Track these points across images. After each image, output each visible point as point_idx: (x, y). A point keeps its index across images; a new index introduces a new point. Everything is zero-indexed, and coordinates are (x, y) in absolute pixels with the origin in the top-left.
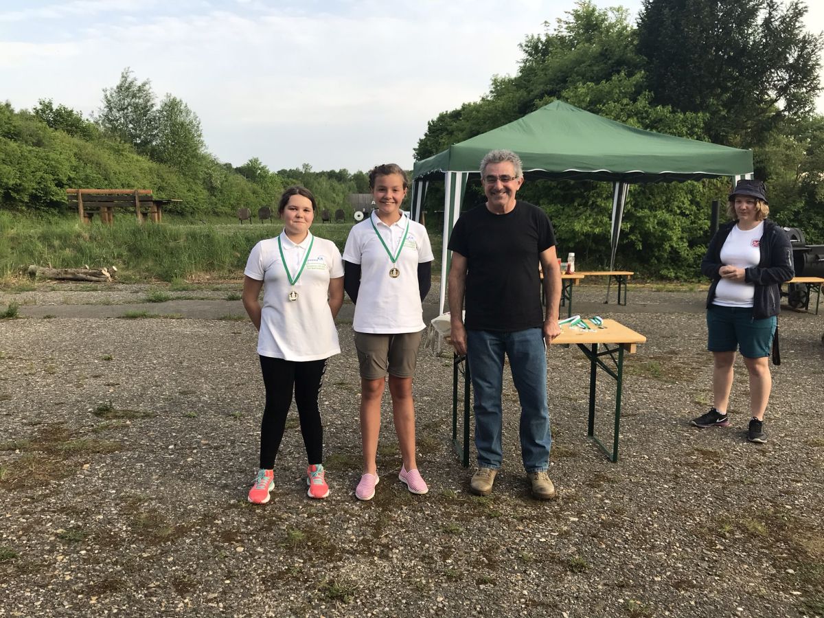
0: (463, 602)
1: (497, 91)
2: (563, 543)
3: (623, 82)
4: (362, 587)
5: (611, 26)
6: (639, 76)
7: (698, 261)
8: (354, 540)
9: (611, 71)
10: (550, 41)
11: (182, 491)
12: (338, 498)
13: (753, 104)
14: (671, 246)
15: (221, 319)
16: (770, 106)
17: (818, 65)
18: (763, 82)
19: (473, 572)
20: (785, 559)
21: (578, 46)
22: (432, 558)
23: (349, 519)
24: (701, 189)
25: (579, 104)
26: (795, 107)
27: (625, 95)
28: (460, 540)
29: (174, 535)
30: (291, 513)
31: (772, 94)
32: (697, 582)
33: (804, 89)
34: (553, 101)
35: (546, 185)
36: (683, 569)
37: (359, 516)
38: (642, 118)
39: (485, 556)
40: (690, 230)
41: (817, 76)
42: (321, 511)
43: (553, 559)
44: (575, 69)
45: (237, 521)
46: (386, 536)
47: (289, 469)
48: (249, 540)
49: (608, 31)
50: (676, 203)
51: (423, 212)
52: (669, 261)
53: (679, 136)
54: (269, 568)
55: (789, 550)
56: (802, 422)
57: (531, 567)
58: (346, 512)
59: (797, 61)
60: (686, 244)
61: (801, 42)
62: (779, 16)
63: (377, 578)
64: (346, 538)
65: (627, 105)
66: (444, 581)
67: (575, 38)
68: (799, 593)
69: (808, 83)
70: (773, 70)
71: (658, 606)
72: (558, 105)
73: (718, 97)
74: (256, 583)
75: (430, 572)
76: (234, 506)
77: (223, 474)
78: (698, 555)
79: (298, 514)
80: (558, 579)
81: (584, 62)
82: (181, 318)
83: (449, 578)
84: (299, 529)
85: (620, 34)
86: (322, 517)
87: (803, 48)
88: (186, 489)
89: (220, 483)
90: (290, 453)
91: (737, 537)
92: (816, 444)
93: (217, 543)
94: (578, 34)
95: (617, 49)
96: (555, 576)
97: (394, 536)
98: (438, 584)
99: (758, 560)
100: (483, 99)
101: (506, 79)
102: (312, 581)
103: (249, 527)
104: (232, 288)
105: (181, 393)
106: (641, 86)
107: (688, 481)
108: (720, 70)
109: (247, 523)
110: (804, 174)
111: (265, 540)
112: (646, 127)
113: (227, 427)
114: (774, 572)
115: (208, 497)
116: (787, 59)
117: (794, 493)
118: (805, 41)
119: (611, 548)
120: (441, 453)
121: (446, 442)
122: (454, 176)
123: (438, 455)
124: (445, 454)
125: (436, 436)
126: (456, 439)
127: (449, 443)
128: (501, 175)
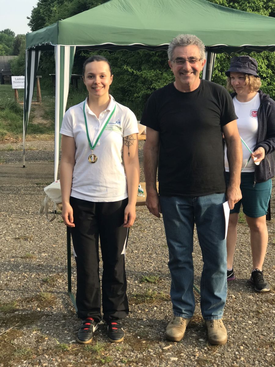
120: (58, 306)
121: (62, 295)
122: (63, 49)
123: (55, 309)
124: (62, 306)
125: (53, 290)
126: (71, 291)
127: (65, 296)
128: (189, 57)
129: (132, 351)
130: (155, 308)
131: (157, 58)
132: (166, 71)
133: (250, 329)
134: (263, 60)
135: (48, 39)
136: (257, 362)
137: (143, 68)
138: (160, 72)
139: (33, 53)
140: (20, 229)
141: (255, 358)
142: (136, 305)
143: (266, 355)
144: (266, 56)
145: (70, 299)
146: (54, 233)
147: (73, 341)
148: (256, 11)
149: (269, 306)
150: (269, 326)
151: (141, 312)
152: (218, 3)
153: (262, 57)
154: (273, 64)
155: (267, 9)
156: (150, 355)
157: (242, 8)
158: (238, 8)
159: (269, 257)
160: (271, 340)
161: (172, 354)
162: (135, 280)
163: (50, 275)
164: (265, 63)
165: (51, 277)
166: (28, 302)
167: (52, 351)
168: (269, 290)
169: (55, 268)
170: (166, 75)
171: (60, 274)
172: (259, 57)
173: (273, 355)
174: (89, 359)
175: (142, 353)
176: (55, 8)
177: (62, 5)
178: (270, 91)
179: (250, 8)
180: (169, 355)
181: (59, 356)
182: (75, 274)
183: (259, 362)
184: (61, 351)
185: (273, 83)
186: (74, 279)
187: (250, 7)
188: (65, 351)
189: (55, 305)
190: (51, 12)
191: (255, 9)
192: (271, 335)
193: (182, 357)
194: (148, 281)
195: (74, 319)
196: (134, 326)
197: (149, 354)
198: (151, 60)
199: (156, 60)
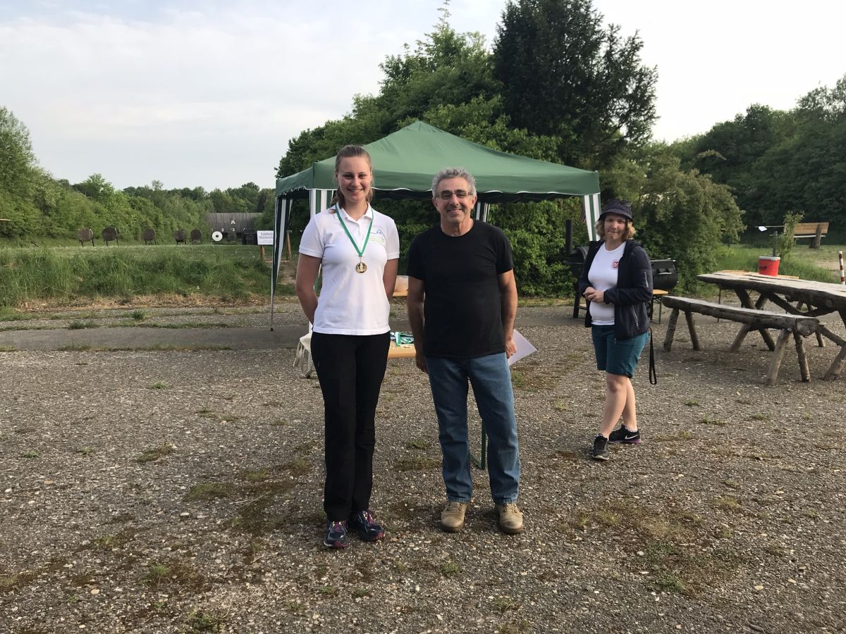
0: (339, 616)
1: (360, 110)
2: (437, 550)
3: (481, 105)
4: (233, 614)
5: (469, 50)
6: (496, 99)
7: (556, 278)
8: (224, 569)
9: (470, 94)
10: (410, 63)
11: (24, 537)
12: (205, 528)
13: (599, 130)
14: (531, 264)
15: (63, 350)
16: (614, 132)
17: (654, 96)
18: (607, 110)
19: (348, 586)
20: (634, 543)
21: (439, 69)
22: (307, 578)
23: (217, 548)
24: (556, 209)
25: (439, 125)
26: (635, 133)
27: (484, 118)
28: (334, 558)
29: (17, 584)
30: (154, 548)
31: (615, 121)
32: (559, 572)
33: (642, 117)
34: (414, 122)
35: (412, 205)
36: (547, 562)
37: (229, 544)
38: (501, 141)
39: (361, 570)
40: (548, 248)
41: (653, 106)
42: (186, 543)
43: (428, 566)
44: (437, 92)
45: (91, 563)
46: (258, 561)
47: (149, 502)
48: (105, 581)
49: (466, 56)
50: (534, 222)
51: (288, 231)
52: (530, 278)
53: (535, 158)
54: (129, 607)
55: (638, 535)
56: (648, 421)
57: (406, 576)
58: (214, 541)
59: (635, 91)
60: (544, 262)
61: (637, 74)
62: (618, 49)
63: (249, 604)
64: (215, 567)
65: (486, 127)
66: (319, 599)
67: (435, 60)
68: (646, 573)
69: (646, 112)
70: (615, 100)
71: (524, 599)
72: (420, 126)
73: (569, 122)
74: (115, 625)
75: (305, 592)
76: (87, 547)
77: (72, 514)
78: (560, 548)
79: (161, 548)
80: (432, 583)
81: (444, 85)
82: (13, 351)
83: (325, 595)
84: (163, 564)
85: (477, 58)
86: (187, 548)
87: (640, 80)
88: (28, 534)
89: (69, 525)
90: (150, 487)
91: (593, 528)
92: (660, 440)
93: (67, 588)
94: (437, 57)
95: (476, 73)
96: (429, 582)
97: (266, 560)
98: (313, 603)
99: (612, 547)
100: (346, 118)
101: (369, 99)
102: (178, 616)
103: (105, 567)
104: (74, 316)
105: (18, 432)
106: (498, 109)
107: (550, 482)
108: (570, 97)
109: (102, 564)
110: (645, 195)
111: (124, 579)
112: (505, 149)
113: (76, 465)
114: (625, 556)
115: (56, 541)
116: (626, 90)
117: (641, 484)
118: (642, 74)
119: (481, 550)
122: (319, 194)
128: (456, 189)
129: (399, 519)
130: (424, 475)
133: (530, 495)
135: (302, 184)
137: (408, 222)
139: (284, 202)
140: (269, 395)
162: (401, 446)
166: (280, 470)
189: (311, 473)
194: (417, 447)
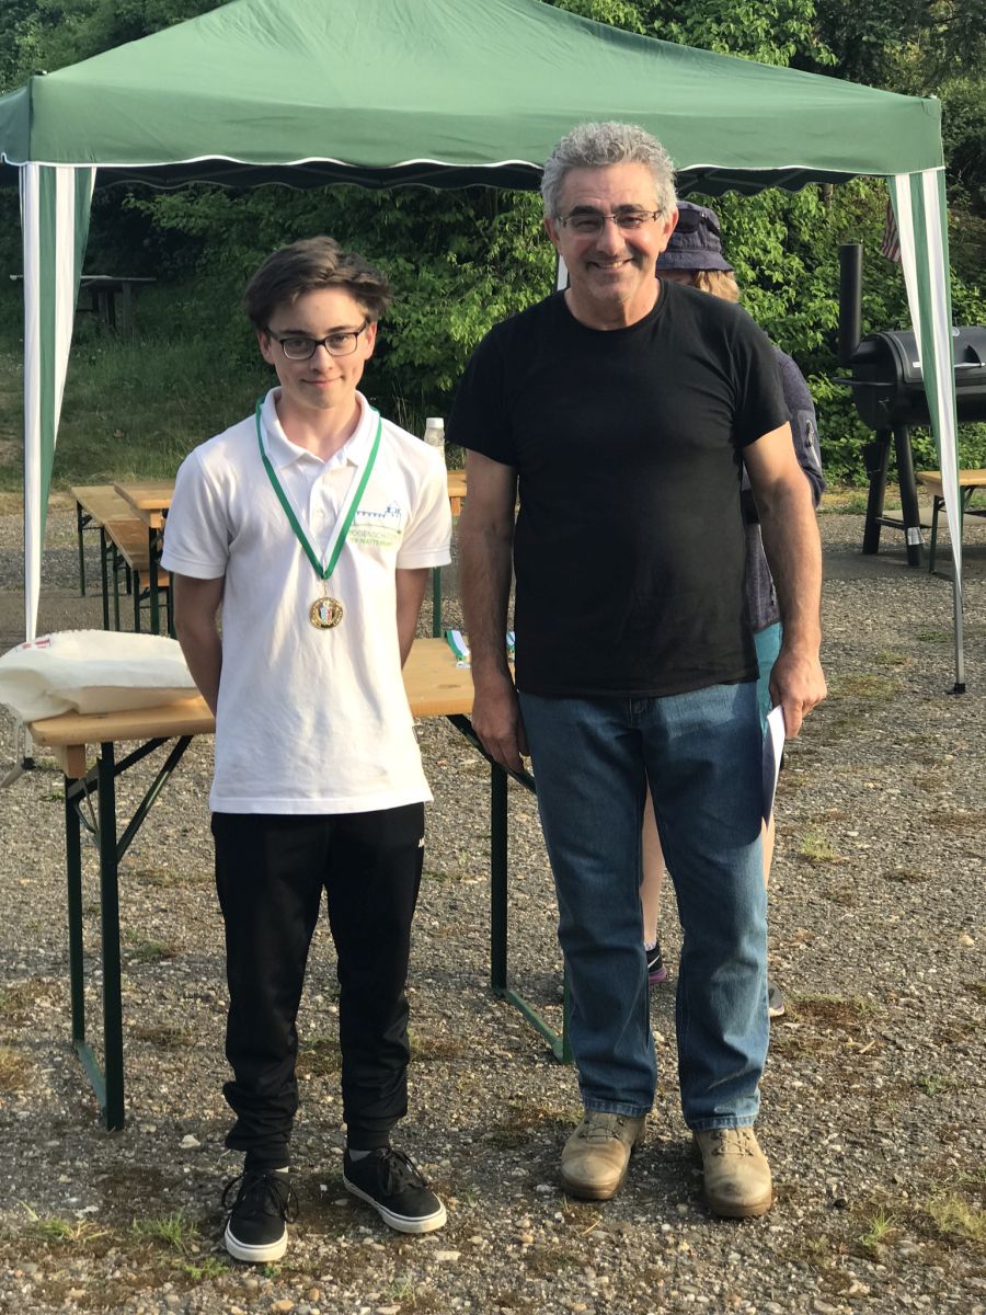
35: (358, 197)
53: (746, 48)
120: (35, 1091)
121: (51, 1052)
122: (48, 179)
123: (25, 1100)
124: (49, 1091)
125: (18, 1036)
126: (83, 1038)
127: (60, 1056)
128: (617, 204)
131: (399, 215)
132: (431, 262)
134: (772, 222)
136: (734, 1256)
138: (411, 267)
141: (728, 1243)
142: (318, 1076)
143: (767, 1229)
144: (782, 210)
145: (80, 1065)
146: (25, 837)
147: (88, 1209)
148: (742, 49)
149: (779, 1067)
150: (780, 1134)
151: (335, 1102)
152: (612, 21)
153: (769, 214)
154: (808, 237)
155: (781, 44)
156: (363, 1246)
157: (695, 40)
158: (682, 39)
159: (787, 899)
160: (784, 1179)
161: (441, 1240)
163: (9, 986)
164: (775, 233)
165: (12, 990)
167: (12, 1246)
168: (782, 1013)
169: (26, 961)
170: (430, 277)
171: (44, 979)
172: (755, 213)
173: (790, 1231)
174: (145, 1267)
175: (335, 1240)
176: (30, 40)
177: (55, 26)
178: (796, 331)
179: (721, 41)
180: (430, 1242)
181: (36, 1261)
182: (98, 978)
183: (743, 1254)
184: (46, 1244)
185: (806, 305)
186: (97, 994)
187: (723, 36)
188: (58, 1245)
190: (17, 52)
191: (741, 44)
192: (784, 1163)
193: (475, 1249)
195: (92, 1134)
196: (310, 1148)
197: (361, 1242)
198: (378, 221)
199: (394, 222)
